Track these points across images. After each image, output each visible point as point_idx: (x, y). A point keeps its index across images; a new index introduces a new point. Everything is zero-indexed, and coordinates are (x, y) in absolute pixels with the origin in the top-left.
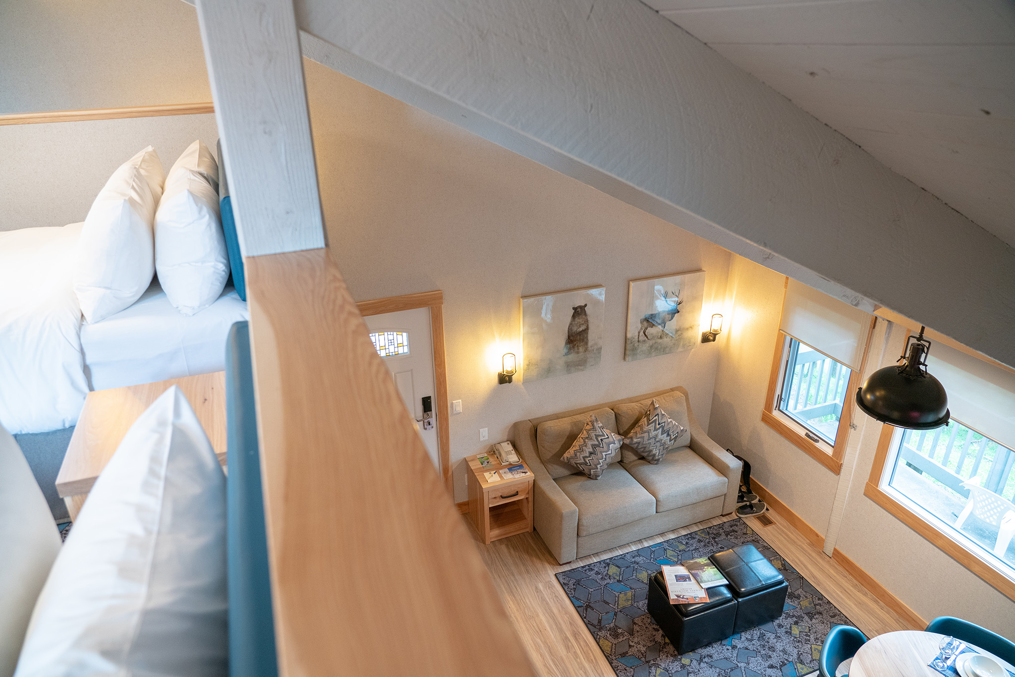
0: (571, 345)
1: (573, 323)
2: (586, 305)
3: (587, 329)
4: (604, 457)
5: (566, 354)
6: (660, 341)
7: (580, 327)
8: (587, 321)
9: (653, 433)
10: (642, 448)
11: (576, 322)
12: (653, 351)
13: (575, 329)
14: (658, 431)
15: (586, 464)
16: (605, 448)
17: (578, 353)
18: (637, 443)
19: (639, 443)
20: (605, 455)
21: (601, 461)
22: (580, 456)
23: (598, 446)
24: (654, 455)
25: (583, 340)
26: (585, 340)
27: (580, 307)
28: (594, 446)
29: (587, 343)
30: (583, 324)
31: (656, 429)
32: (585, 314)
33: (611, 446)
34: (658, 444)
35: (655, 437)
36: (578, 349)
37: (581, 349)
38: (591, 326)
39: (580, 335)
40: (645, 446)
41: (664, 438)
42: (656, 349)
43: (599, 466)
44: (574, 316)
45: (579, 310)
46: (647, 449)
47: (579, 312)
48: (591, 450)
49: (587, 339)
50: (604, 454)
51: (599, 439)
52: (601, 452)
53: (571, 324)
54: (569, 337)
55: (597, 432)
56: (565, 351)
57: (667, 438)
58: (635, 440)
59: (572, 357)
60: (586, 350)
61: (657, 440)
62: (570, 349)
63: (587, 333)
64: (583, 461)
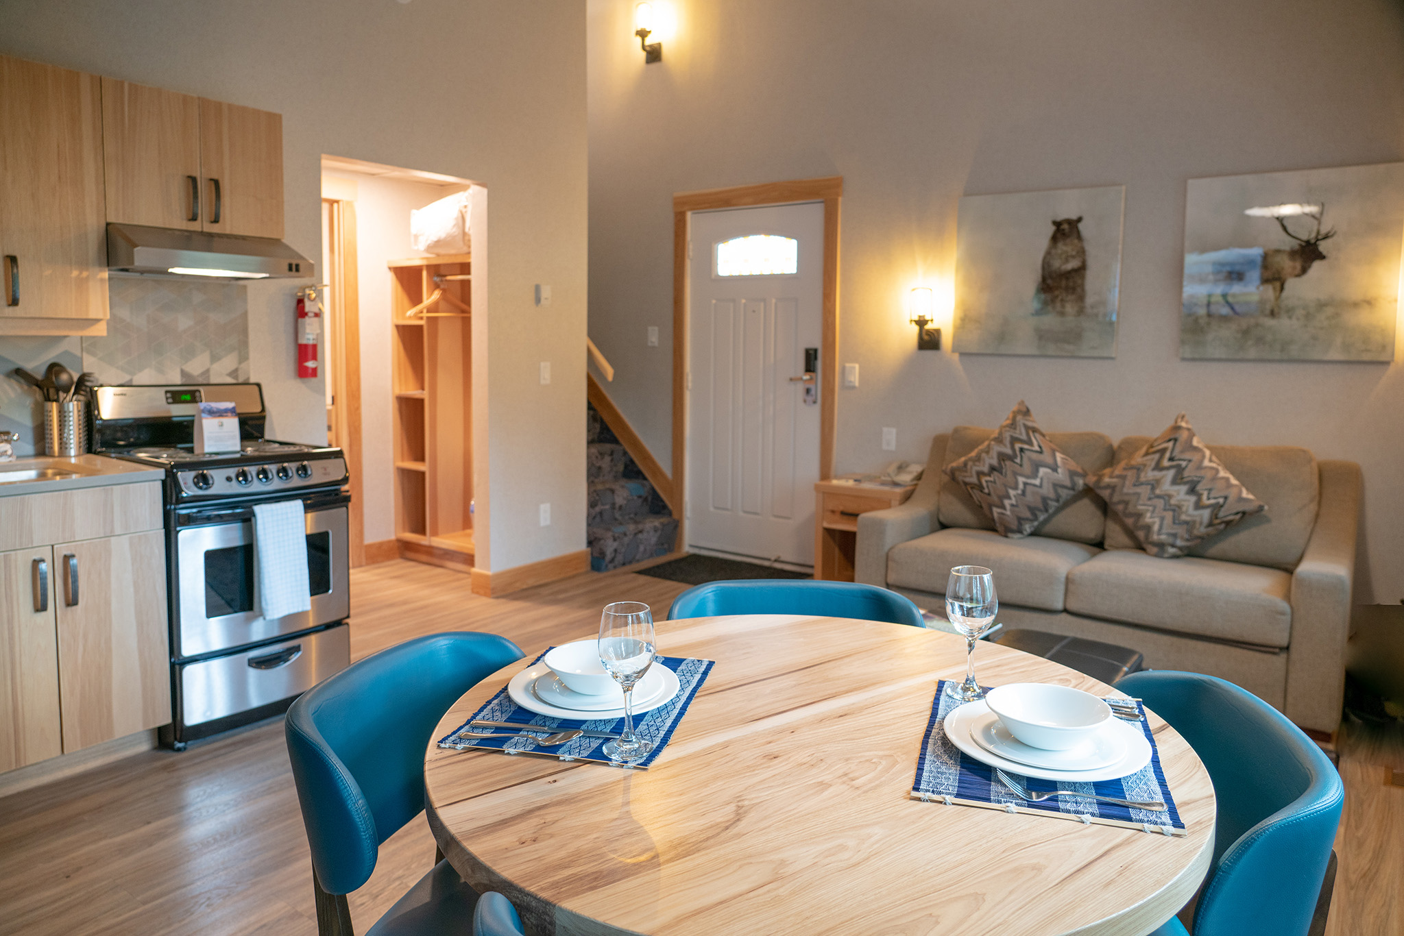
0: (1049, 296)
1: (1053, 251)
2: (1080, 220)
3: (1082, 269)
4: (1021, 486)
5: (1038, 313)
6: (1270, 322)
7: (1067, 261)
8: (1082, 252)
9: (1150, 475)
10: (1119, 502)
11: (1059, 251)
12: (1250, 343)
13: (1057, 264)
14: (1164, 473)
15: (981, 488)
16: (1027, 468)
17: (1062, 314)
18: (1108, 486)
19: (1113, 488)
20: (1025, 484)
21: (1012, 493)
22: (971, 468)
23: (1011, 458)
24: (1148, 528)
25: (1074, 289)
26: (1079, 290)
27: (1069, 222)
28: (1002, 457)
29: (1081, 298)
30: (1073, 257)
31: (1158, 467)
32: (1079, 237)
33: (1042, 471)
34: (1160, 503)
35: (1154, 485)
36: (1063, 306)
37: (1070, 308)
38: (1091, 262)
39: (1067, 279)
40: (1126, 498)
41: (1180, 494)
42: (1260, 340)
43: (1007, 502)
44: (1055, 239)
45: (1065, 226)
46: (1131, 509)
47: (1066, 230)
48: (995, 462)
49: (1083, 290)
50: (1021, 480)
51: (1018, 446)
52: (1015, 474)
53: (1048, 253)
54: (1044, 279)
55: (1018, 431)
56: (1036, 305)
57: (1188, 497)
58: (1107, 480)
59: (1050, 321)
60: (1081, 311)
61: (1158, 492)
62: (1045, 303)
63: (1083, 277)
64: (974, 480)
